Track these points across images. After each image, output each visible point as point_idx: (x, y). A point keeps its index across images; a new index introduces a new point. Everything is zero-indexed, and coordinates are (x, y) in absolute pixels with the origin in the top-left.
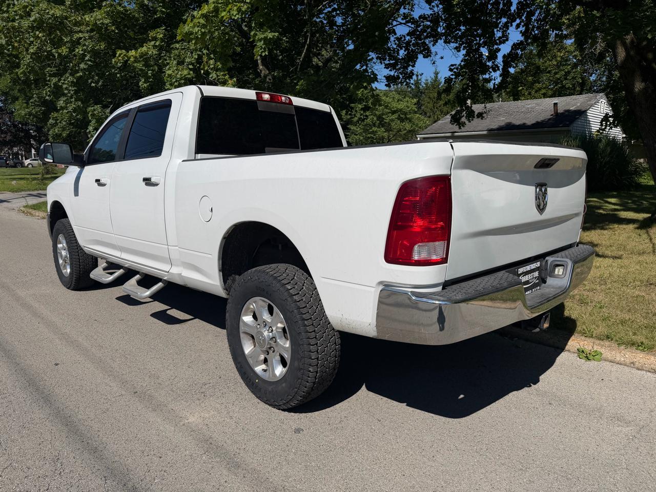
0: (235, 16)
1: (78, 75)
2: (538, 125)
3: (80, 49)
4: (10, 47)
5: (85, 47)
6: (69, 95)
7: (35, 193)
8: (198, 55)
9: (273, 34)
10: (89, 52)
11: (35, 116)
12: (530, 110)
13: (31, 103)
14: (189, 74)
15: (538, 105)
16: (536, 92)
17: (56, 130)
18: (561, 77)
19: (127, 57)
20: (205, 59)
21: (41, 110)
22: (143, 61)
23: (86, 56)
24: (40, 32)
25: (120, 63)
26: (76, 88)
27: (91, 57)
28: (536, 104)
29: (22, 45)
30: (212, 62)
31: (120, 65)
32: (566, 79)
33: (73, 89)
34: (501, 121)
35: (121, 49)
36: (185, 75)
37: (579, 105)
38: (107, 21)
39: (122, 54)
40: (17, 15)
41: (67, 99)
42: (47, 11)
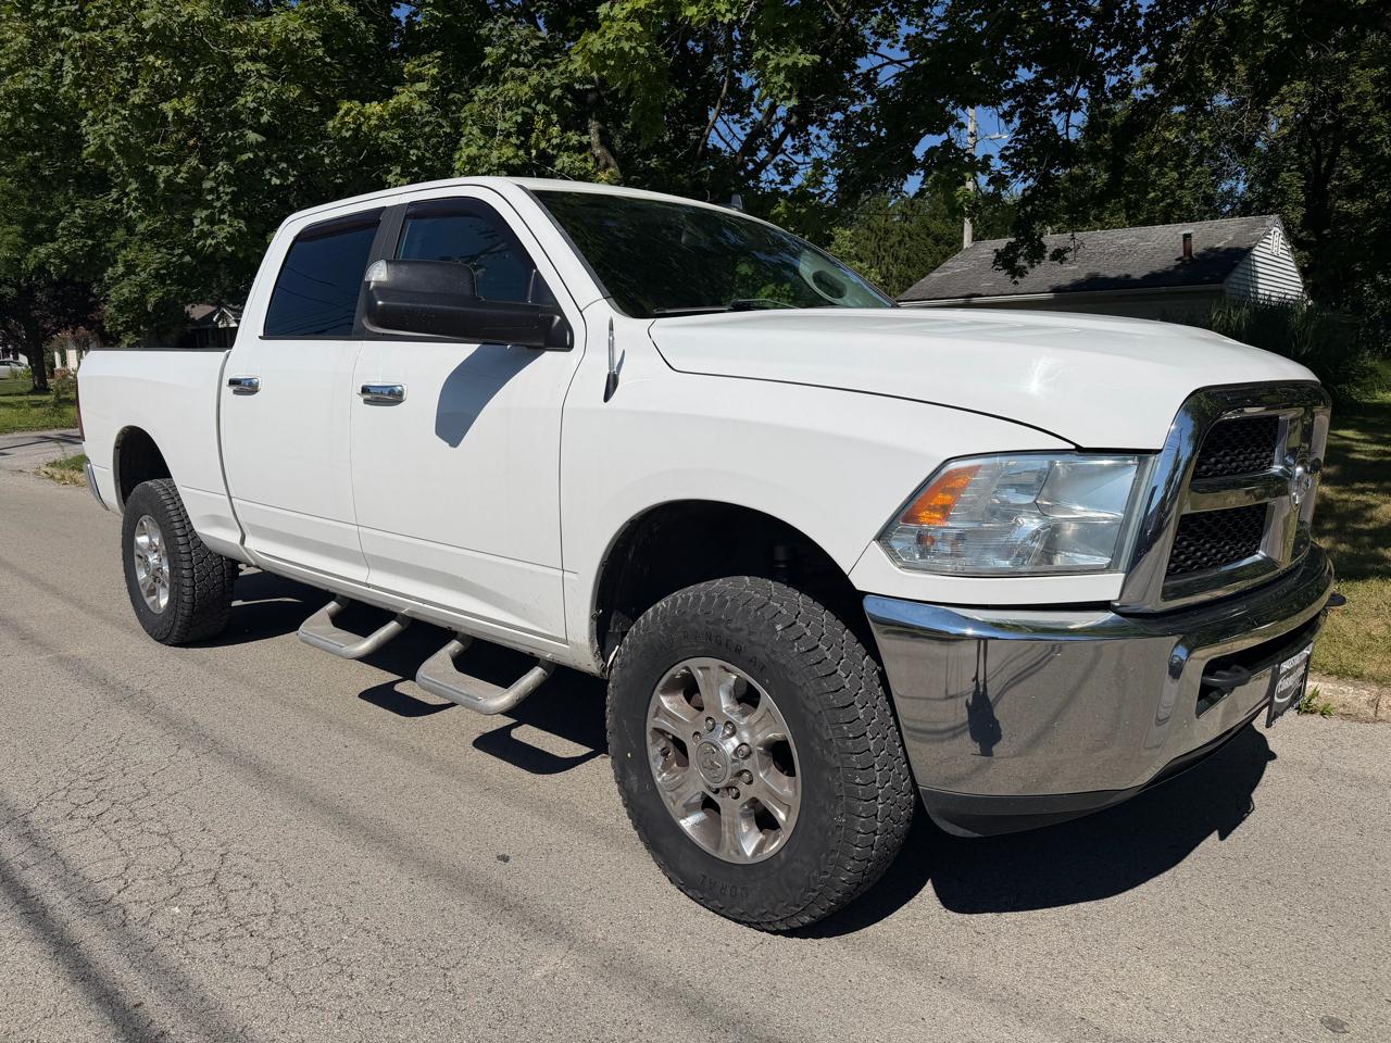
0: (724, 16)
1: (245, 157)
2: (1153, 279)
3: (249, 99)
4: (83, 90)
5: (261, 94)
6: (218, 204)
7: (53, 433)
8: (523, 114)
9: (811, 57)
10: (270, 105)
11: (64, 259)
12: (1128, 249)
13: (63, 229)
14: (516, 156)
15: (1142, 239)
16: (1112, 215)
17: (125, 291)
18: (1171, 184)
19: (363, 115)
20: (539, 124)
21: (84, 245)
22: (397, 126)
23: (261, 113)
24: (157, 57)
25: (347, 131)
26: (235, 189)
27: (273, 116)
28: (1137, 237)
29: (103, 87)
30: (555, 130)
31: (348, 135)
32: (1181, 187)
33: (229, 190)
34: (1068, 272)
35: (350, 98)
36: (508, 159)
37: (1231, 238)
38: (311, 35)
39: (351, 109)
40: (102, 17)
41: (212, 214)
42: (177, 8)
